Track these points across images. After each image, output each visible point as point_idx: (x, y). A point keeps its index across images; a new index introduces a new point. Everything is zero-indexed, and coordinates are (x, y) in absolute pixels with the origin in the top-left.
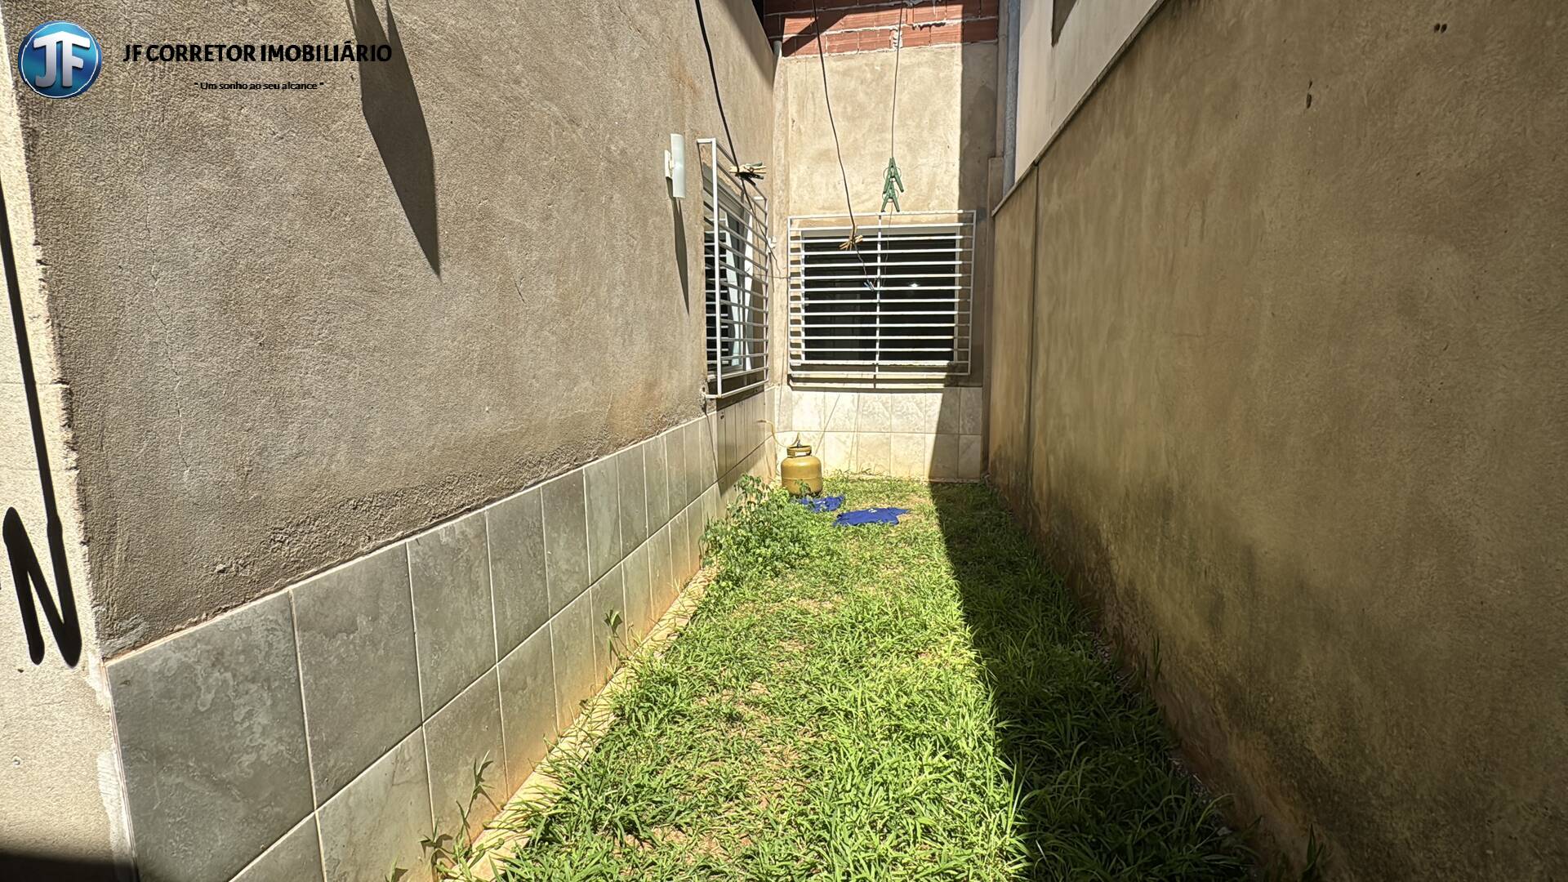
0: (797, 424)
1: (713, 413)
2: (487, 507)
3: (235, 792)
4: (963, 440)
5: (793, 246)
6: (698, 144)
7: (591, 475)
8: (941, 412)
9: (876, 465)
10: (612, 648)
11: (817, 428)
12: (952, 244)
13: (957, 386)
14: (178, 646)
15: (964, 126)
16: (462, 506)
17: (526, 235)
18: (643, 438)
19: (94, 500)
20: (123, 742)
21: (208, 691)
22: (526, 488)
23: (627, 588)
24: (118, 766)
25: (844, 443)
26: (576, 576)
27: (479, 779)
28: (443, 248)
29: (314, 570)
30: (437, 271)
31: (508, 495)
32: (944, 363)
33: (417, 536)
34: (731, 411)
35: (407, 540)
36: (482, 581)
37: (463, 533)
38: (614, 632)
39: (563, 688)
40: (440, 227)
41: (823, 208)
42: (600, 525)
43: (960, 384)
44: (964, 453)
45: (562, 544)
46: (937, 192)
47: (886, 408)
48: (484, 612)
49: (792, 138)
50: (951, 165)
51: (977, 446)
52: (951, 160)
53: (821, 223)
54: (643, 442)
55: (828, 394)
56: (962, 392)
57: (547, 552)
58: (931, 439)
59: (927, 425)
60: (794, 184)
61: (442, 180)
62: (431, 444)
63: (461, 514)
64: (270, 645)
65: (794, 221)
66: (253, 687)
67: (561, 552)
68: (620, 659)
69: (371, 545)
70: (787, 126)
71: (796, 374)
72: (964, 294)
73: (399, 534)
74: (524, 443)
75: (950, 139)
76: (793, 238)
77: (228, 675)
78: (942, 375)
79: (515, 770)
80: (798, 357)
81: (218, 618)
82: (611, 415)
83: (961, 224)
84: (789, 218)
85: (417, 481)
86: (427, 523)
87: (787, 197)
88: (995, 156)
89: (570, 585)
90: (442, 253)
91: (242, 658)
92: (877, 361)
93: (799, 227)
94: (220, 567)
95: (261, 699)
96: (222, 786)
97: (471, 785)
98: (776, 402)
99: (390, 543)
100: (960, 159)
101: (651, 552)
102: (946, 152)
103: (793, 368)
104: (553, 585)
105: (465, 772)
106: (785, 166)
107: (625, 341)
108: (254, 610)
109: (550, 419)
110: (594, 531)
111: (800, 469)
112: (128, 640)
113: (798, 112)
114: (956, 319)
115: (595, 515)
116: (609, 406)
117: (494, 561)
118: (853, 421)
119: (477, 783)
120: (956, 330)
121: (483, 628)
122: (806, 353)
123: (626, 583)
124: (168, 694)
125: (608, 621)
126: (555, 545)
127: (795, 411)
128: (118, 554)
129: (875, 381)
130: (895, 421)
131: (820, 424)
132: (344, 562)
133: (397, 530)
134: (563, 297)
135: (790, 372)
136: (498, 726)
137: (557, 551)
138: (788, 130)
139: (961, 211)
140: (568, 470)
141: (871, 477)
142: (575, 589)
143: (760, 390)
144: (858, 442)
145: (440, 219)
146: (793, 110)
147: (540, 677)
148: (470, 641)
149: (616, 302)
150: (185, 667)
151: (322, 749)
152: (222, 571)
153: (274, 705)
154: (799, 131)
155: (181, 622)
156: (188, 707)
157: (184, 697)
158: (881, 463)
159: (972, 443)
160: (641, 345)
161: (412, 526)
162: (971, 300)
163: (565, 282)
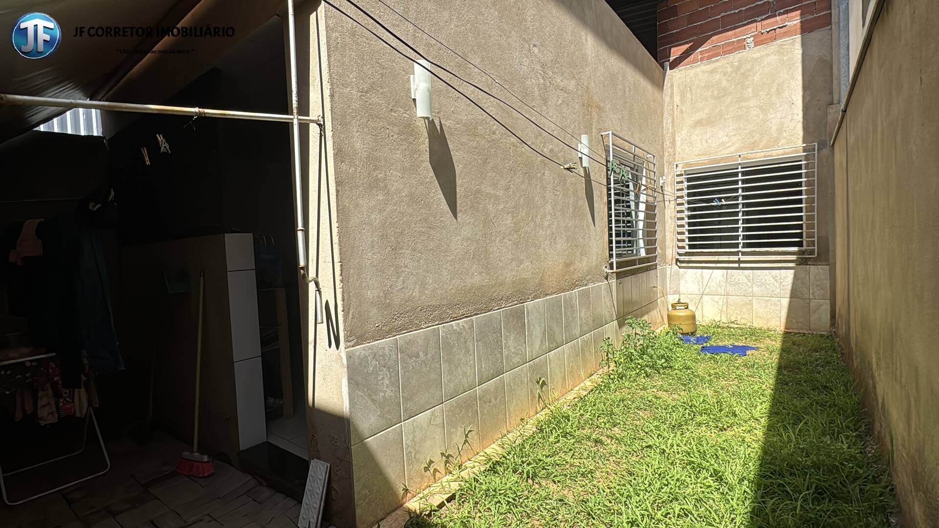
0: (682, 289)
1: (613, 281)
2: (475, 317)
3: (377, 404)
4: (813, 303)
5: (678, 180)
6: (602, 136)
7: (529, 308)
8: (794, 284)
9: (741, 318)
10: (540, 396)
11: (697, 292)
12: (799, 167)
13: (807, 265)
14: (364, 349)
15: (805, 88)
16: (464, 315)
17: (497, 198)
18: (562, 292)
19: (346, 298)
20: (348, 376)
21: (371, 366)
22: (494, 310)
23: (550, 368)
24: (347, 384)
25: (717, 302)
26: (519, 356)
27: (467, 436)
28: (458, 208)
29: (406, 331)
30: (456, 218)
31: (485, 313)
32: (795, 249)
33: (444, 325)
34: (628, 280)
35: (440, 326)
36: (471, 348)
37: (463, 326)
38: (541, 389)
39: (511, 409)
40: (458, 200)
41: (699, 155)
42: (534, 333)
43: (809, 263)
44: (814, 312)
45: (512, 339)
46: (785, 134)
47: (749, 280)
48: (471, 362)
49: (677, 116)
50: (795, 115)
51: (826, 307)
52: (795, 112)
53: (698, 164)
54: (562, 294)
55: (704, 271)
56: (811, 269)
57: (504, 342)
58: (785, 302)
59: (782, 292)
60: (678, 143)
61: (459, 182)
62: (451, 287)
63: (463, 318)
64: (390, 355)
65: (679, 165)
66: (384, 369)
67: (511, 343)
68: (544, 404)
69: (426, 325)
70: (673, 109)
71: (682, 258)
72: (810, 201)
73: (437, 323)
74: (493, 290)
75: (794, 98)
76: (677, 176)
77: (377, 363)
78: (794, 257)
79: (484, 439)
80: (683, 248)
81: (376, 342)
82: (542, 279)
83: (805, 154)
84: (675, 163)
85: (445, 302)
86: (448, 320)
87: (674, 151)
88: (833, 104)
89: (516, 359)
90: (458, 210)
91: (381, 358)
92: (740, 249)
93: (682, 168)
94: (377, 325)
95: (386, 374)
96: (373, 400)
97: (463, 437)
98: (668, 276)
99: (433, 326)
100: (803, 110)
101: (567, 353)
102: (791, 107)
103: (680, 255)
104: (507, 357)
105: (460, 431)
106: (672, 133)
107: (551, 242)
108: (386, 341)
109: (507, 280)
110: (531, 335)
111: (680, 317)
112: (352, 343)
113: (681, 100)
114: (804, 218)
115: (531, 328)
116: (541, 275)
117: (477, 341)
118: (723, 288)
119: (466, 438)
120: (804, 226)
121: (471, 369)
122: (689, 245)
123: (550, 365)
124: (360, 364)
125: (538, 382)
126: (508, 339)
127: (681, 282)
128: (350, 316)
129: (739, 262)
130: (755, 289)
131: (699, 290)
132: (416, 330)
133: (436, 321)
134: (515, 224)
135: (678, 257)
136: (476, 416)
137: (510, 343)
138: (674, 112)
139: (804, 145)
140: (517, 304)
141: (737, 326)
142: (518, 362)
143: (655, 267)
144: (727, 302)
145: (458, 196)
146: (677, 99)
147: (498, 399)
148: (465, 374)
149: (546, 223)
150: (365, 356)
151: (406, 400)
152: (377, 326)
153: (390, 378)
154: (682, 111)
155: (365, 341)
156: (366, 370)
157: (364, 367)
158: (746, 316)
159: (821, 305)
160: (561, 244)
161: (442, 321)
162: (816, 204)
163: (517, 216)
